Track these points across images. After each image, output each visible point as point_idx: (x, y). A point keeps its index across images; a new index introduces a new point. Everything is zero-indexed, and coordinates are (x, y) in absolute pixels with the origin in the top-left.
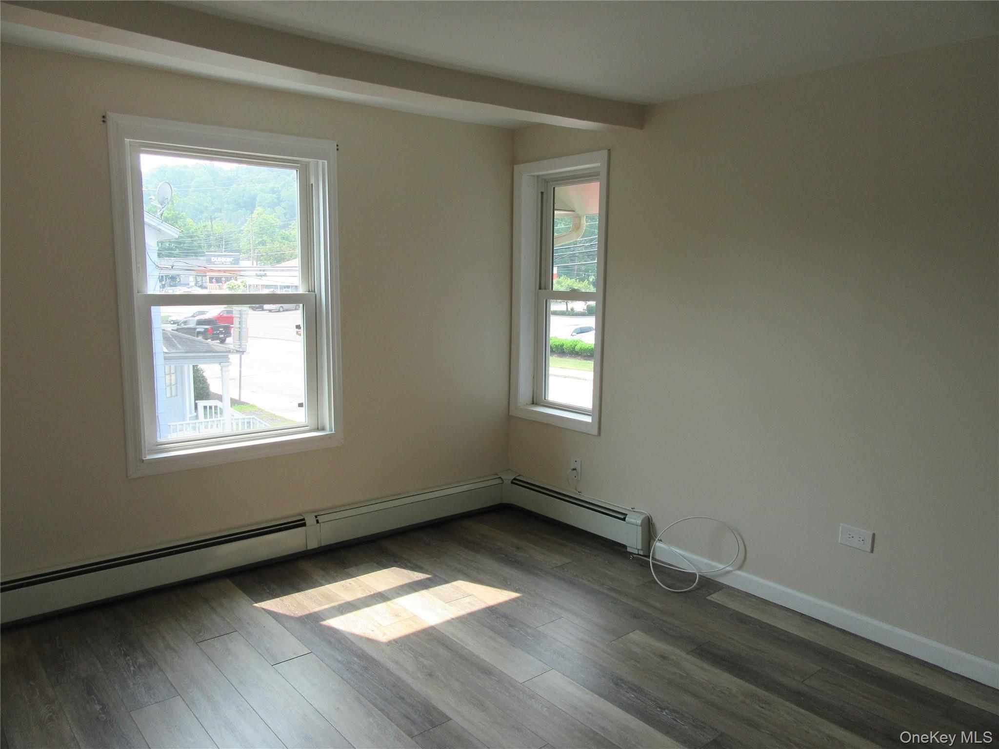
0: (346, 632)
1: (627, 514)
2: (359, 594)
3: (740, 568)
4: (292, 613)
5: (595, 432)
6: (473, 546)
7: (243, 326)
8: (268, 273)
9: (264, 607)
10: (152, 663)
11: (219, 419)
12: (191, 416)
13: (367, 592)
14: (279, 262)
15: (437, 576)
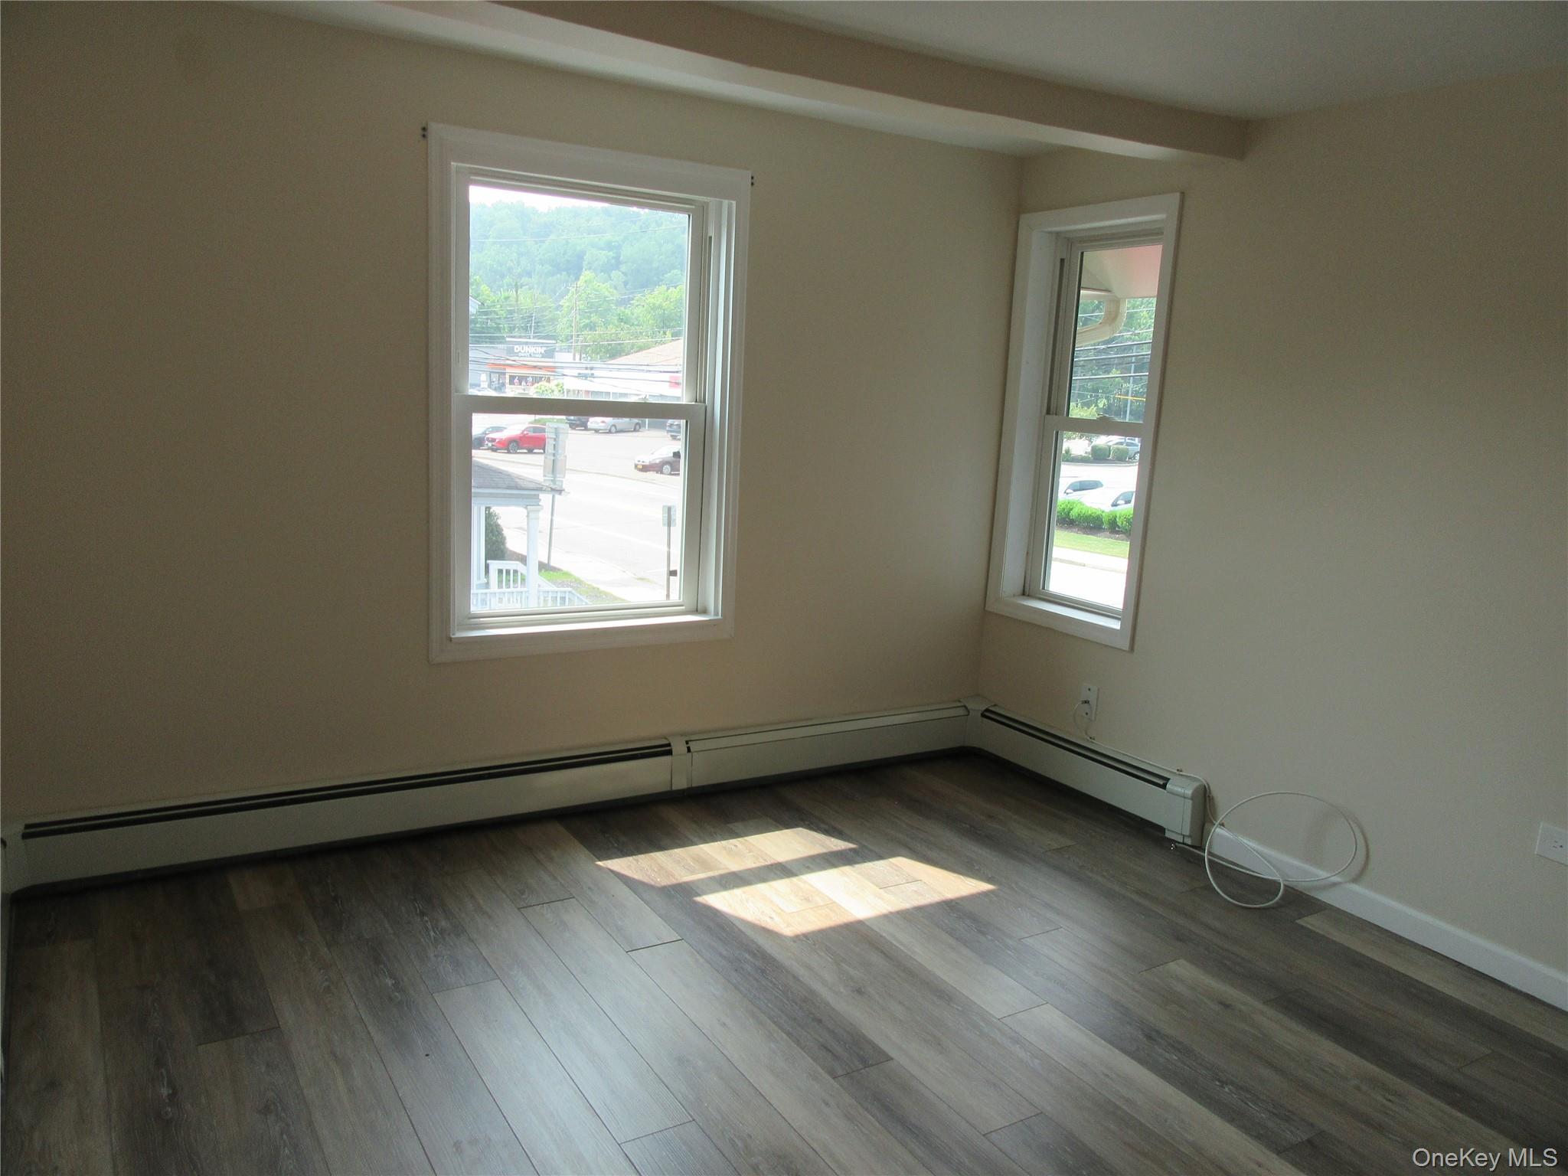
0: (732, 916)
1: (1169, 779)
2: (750, 863)
3: (1356, 880)
4: (652, 880)
5: (1126, 646)
6: (921, 806)
7: (560, 451)
8: (596, 373)
9: (612, 868)
10: (459, 930)
11: (519, 589)
12: (479, 582)
13: (761, 860)
14: (613, 356)
15: (864, 846)
